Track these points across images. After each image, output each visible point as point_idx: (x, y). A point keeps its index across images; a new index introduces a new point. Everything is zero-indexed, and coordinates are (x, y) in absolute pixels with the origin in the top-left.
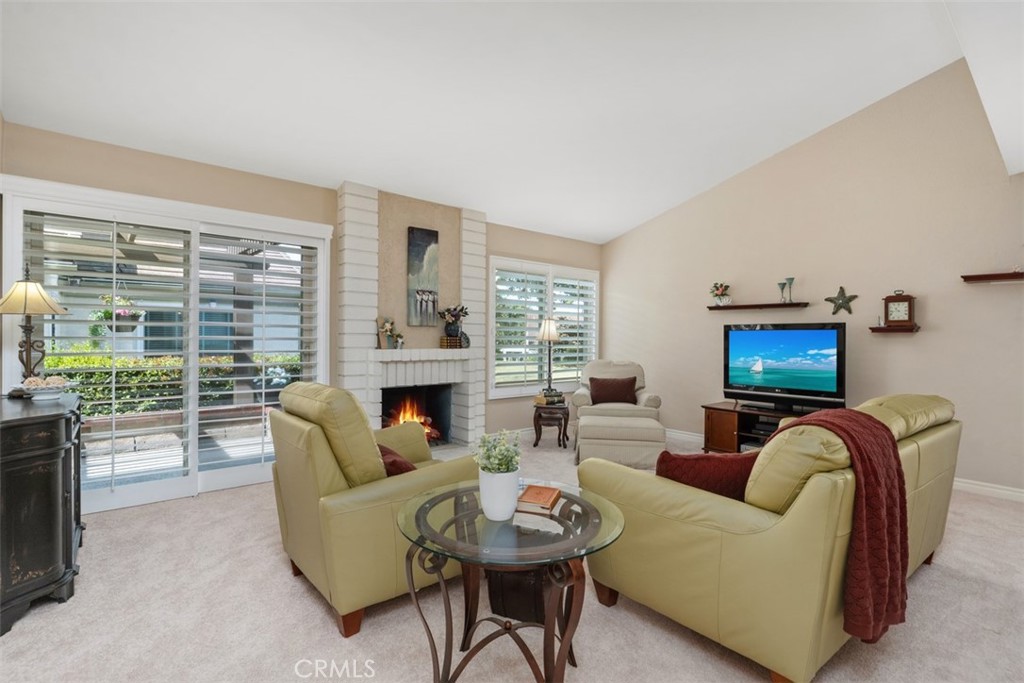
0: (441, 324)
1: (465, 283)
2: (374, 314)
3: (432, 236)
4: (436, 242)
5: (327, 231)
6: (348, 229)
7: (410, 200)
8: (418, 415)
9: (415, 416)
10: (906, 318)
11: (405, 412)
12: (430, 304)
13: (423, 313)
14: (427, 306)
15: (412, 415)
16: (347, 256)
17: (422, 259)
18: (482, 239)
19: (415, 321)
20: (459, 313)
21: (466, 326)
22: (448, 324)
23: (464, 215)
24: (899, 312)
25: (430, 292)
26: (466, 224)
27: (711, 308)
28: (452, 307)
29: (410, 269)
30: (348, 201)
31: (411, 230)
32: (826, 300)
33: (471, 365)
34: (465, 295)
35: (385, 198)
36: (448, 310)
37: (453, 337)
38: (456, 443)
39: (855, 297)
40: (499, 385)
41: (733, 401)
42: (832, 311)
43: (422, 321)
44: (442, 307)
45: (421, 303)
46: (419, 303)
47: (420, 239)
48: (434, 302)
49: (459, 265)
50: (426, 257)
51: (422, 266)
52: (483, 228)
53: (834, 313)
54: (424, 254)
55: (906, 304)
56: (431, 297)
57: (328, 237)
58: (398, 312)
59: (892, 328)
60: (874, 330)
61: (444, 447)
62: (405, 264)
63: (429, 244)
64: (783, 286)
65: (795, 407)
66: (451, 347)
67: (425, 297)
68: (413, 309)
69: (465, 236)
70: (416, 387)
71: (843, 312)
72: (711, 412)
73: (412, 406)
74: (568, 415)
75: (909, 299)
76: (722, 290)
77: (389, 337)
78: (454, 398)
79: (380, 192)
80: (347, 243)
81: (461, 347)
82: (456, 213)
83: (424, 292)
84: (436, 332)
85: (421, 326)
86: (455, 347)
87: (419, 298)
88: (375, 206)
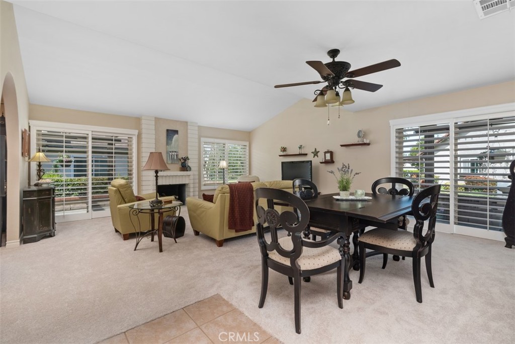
0: (180, 163)
1: (189, 148)
3: (176, 132)
4: (178, 134)
5: (136, 132)
6: (144, 131)
7: (167, 120)
10: (330, 158)
12: (175, 156)
13: (172, 159)
16: (144, 140)
17: (172, 140)
18: (197, 132)
19: (169, 162)
20: (186, 159)
21: (190, 163)
22: (182, 163)
23: (189, 124)
24: (328, 157)
25: (175, 152)
26: (189, 127)
27: (280, 156)
28: (184, 157)
29: (167, 144)
30: (143, 122)
31: (168, 130)
32: (312, 153)
33: (192, 177)
34: (189, 152)
35: (158, 120)
36: (182, 158)
37: (185, 167)
39: (319, 152)
40: (205, 185)
42: (312, 156)
44: (180, 157)
46: (171, 156)
47: (171, 133)
48: (177, 155)
49: (187, 142)
50: (173, 140)
51: (172, 143)
52: (197, 128)
53: (314, 157)
55: (330, 154)
56: (176, 154)
57: (137, 134)
59: (326, 162)
60: (321, 163)
62: (165, 143)
63: (173, 136)
66: (183, 171)
67: (173, 154)
68: (168, 158)
69: (189, 131)
70: (170, 185)
71: (316, 157)
75: (331, 152)
76: (284, 149)
78: (187, 189)
79: (155, 118)
80: (143, 136)
81: (187, 171)
82: (185, 123)
83: (173, 152)
84: (179, 165)
85: (172, 163)
86: (185, 171)
87: (171, 154)
88: (153, 123)
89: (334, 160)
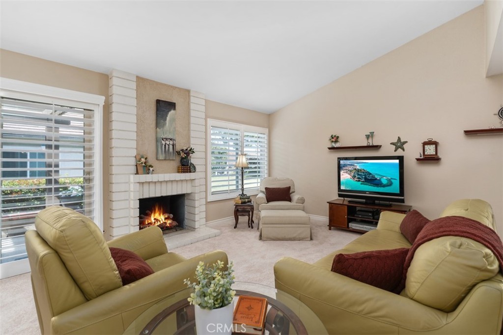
0: (178, 159)
1: (192, 134)
2: (134, 153)
3: (172, 106)
4: (175, 109)
5: (101, 100)
6: (115, 99)
7: (157, 83)
8: (163, 214)
9: (161, 215)
10: (434, 153)
11: (155, 213)
12: (171, 147)
13: (166, 152)
14: (169, 148)
15: (160, 214)
16: (114, 116)
17: (166, 120)
18: (203, 109)
19: (161, 157)
20: (189, 152)
21: (194, 159)
22: (182, 158)
23: (192, 94)
24: (430, 150)
25: (171, 139)
26: (192, 99)
27: (330, 149)
28: (185, 148)
29: (157, 125)
30: (115, 81)
31: (158, 102)
32: (391, 144)
33: (197, 182)
34: (192, 141)
35: (142, 82)
36: (182, 150)
37: (186, 166)
38: (188, 229)
39: (406, 142)
40: (213, 193)
41: (343, 198)
42: (394, 149)
43: (165, 157)
44: (178, 148)
45: (165, 146)
46: (163, 146)
47: (164, 107)
48: (173, 145)
49: (189, 123)
50: (168, 118)
51: (166, 124)
52: (203, 103)
53: (395, 151)
54: (167, 116)
55: (434, 146)
56: (171, 142)
57: (102, 103)
58: (150, 151)
59: (427, 159)
60: (418, 160)
61: (180, 232)
62: (154, 123)
63: (170, 111)
64: (368, 137)
65: (376, 201)
66: (184, 172)
67: (168, 142)
68: (160, 150)
69: (192, 106)
70: (162, 197)
71: (400, 150)
72: (332, 206)
73: (159, 209)
74: (253, 209)
75: (436, 144)
76: (335, 139)
77: (143, 167)
78: (187, 202)
79: (137, 77)
80: (114, 108)
81: (190, 172)
82: (187, 92)
83: (167, 139)
84: (175, 163)
85: (165, 160)
86: (187, 172)
87: (163, 142)
88: (134, 85)
89: (440, 155)
